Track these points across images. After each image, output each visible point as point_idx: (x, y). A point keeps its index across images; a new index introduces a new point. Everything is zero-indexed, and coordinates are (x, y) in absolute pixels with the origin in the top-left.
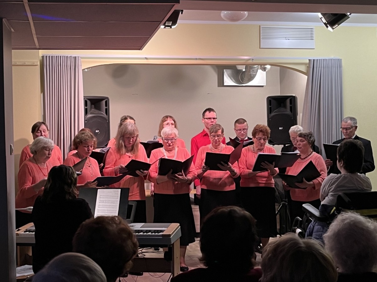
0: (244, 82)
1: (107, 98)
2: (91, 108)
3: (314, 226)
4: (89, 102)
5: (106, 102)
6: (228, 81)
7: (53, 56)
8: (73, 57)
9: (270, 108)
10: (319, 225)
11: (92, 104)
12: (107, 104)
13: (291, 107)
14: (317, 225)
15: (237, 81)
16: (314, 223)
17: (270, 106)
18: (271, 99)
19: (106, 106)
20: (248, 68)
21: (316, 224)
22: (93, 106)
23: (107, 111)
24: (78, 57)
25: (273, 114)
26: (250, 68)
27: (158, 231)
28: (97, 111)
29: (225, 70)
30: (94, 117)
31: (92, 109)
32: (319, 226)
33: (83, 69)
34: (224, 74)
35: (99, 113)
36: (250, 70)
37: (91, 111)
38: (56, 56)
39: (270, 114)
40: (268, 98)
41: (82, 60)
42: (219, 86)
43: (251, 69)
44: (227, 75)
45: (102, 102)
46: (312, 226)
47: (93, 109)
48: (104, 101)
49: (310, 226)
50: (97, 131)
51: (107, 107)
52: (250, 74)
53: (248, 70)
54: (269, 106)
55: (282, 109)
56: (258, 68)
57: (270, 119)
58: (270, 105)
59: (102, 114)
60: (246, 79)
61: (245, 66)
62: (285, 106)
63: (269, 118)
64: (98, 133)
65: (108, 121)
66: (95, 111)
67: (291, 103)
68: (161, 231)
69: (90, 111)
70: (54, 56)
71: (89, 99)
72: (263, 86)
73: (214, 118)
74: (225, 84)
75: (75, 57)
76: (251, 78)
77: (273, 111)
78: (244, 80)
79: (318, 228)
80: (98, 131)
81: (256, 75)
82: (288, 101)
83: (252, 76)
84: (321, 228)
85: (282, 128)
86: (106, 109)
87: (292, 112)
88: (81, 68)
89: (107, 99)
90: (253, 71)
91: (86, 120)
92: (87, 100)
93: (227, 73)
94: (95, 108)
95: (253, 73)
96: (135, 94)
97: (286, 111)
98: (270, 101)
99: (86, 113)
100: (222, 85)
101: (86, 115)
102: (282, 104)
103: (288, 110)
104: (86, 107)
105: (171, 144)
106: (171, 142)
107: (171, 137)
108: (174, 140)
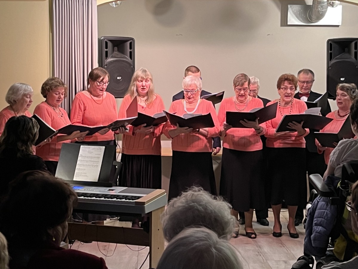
0: (314, 21)
1: (132, 39)
2: (113, 50)
3: (318, 202)
4: (110, 44)
5: (131, 43)
6: (292, 19)
9: (331, 54)
10: (323, 201)
11: (114, 46)
12: (132, 46)
13: (356, 53)
15: (304, 19)
17: (331, 52)
18: (331, 43)
19: (131, 48)
20: (316, 4)
21: (321, 200)
22: (116, 48)
23: (132, 55)
25: (333, 61)
28: (120, 55)
29: (289, 6)
30: (115, 61)
33: (98, 4)
34: (288, 10)
35: (122, 56)
36: (318, 6)
37: (113, 55)
39: (330, 60)
40: (329, 41)
42: (281, 26)
43: (319, 4)
44: (291, 11)
45: (126, 43)
46: (316, 201)
47: (116, 51)
48: (128, 43)
49: (315, 202)
50: (118, 78)
51: (132, 49)
52: (319, 11)
53: (316, 6)
54: (330, 52)
55: (346, 55)
57: (330, 67)
58: (331, 50)
59: (126, 58)
60: (314, 17)
62: (349, 52)
63: (329, 66)
64: (120, 80)
65: (132, 67)
66: (118, 55)
67: (356, 48)
69: (112, 54)
72: (338, 26)
74: (289, 23)
76: (320, 16)
77: (333, 58)
78: (313, 19)
79: (322, 204)
80: (120, 78)
81: (325, 12)
82: (353, 44)
83: (321, 13)
85: (344, 79)
86: (131, 52)
87: (356, 60)
88: (96, 3)
89: (132, 41)
91: (106, 65)
92: (107, 41)
93: (292, 9)
94: (119, 51)
95: (322, 10)
96: (180, 35)
97: (350, 58)
98: (331, 45)
99: (107, 56)
100: (286, 24)
101: (106, 59)
102: (346, 49)
103: (352, 57)
104: (105, 50)
105: (191, 96)
106: (192, 94)
107: (190, 88)
108: (194, 92)
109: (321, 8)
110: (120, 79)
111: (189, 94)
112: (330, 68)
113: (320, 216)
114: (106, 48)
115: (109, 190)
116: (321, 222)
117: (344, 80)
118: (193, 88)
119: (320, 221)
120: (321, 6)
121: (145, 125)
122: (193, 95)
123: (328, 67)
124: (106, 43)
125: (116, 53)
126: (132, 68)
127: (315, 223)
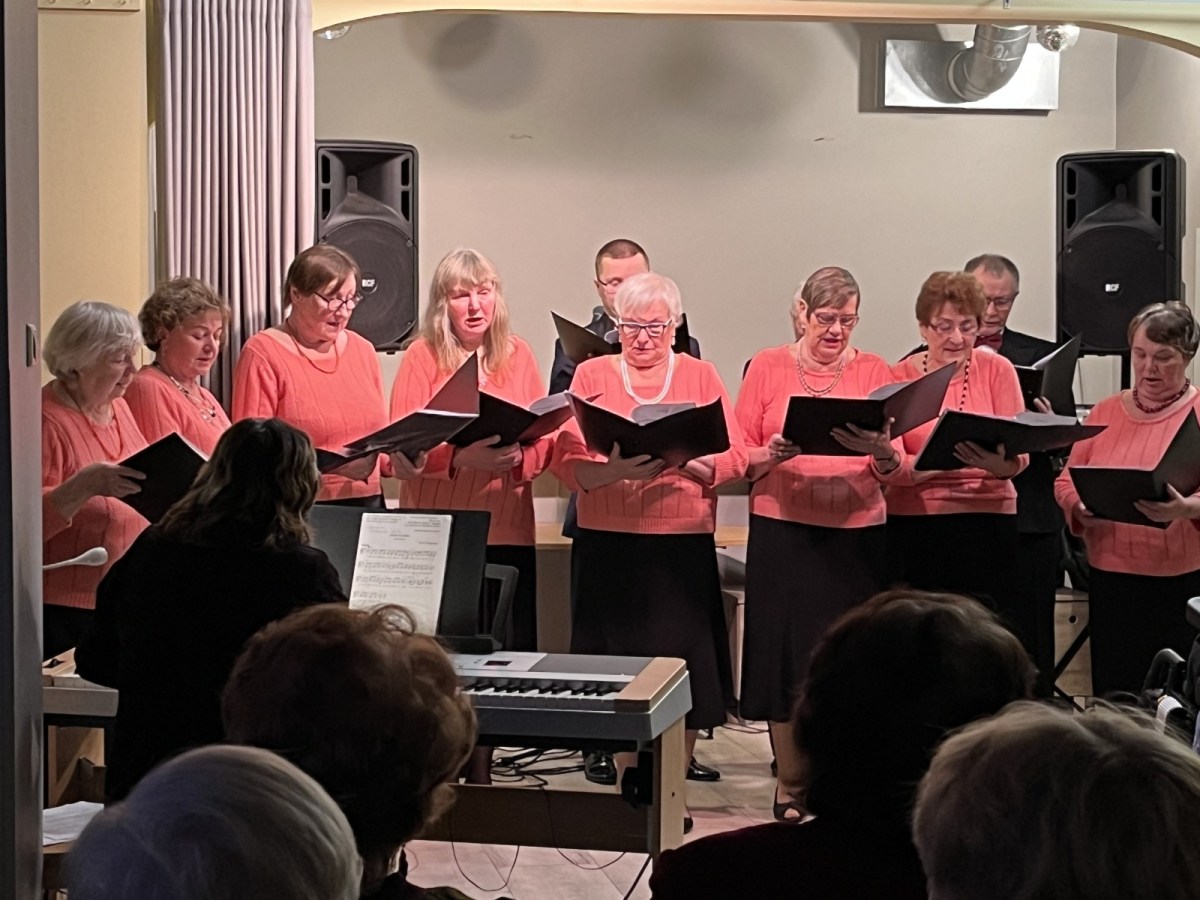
0: (968, 95)
1: (411, 150)
2: (345, 188)
4: (336, 165)
5: (405, 165)
6: (902, 88)
9: (1071, 203)
11: (349, 171)
12: (408, 174)
13: (1156, 201)
15: (940, 89)
17: (1072, 197)
18: (1074, 167)
19: (405, 181)
20: (988, 37)
22: (353, 180)
23: (408, 204)
25: (1080, 228)
26: (993, 37)
28: (368, 202)
29: (889, 44)
30: (356, 223)
31: (349, 194)
33: (315, 29)
34: (888, 58)
35: (378, 209)
36: (993, 45)
37: (346, 202)
39: (1069, 226)
40: (1064, 160)
42: (862, 109)
43: (1000, 38)
44: (897, 62)
45: (389, 165)
47: (352, 191)
48: (397, 163)
50: (365, 283)
51: (410, 185)
52: (996, 63)
53: (987, 44)
54: (1067, 196)
55: (1120, 208)
56: (1028, 37)
57: (1069, 246)
58: (1071, 190)
59: (389, 214)
60: (975, 79)
61: (975, 26)
62: (1132, 197)
63: (1066, 244)
64: (371, 289)
65: (409, 244)
66: (360, 202)
67: (1156, 185)
68: (613, 687)
69: (342, 199)
71: (338, 154)
72: (1044, 113)
74: (888, 102)
76: (997, 78)
77: (1081, 218)
78: (970, 88)
80: (372, 282)
81: (1016, 64)
82: (1146, 174)
83: (1003, 69)
85: (1117, 287)
86: (405, 195)
87: (1159, 224)
89: (409, 155)
90: (1007, 47)
92: (329, 156)
93: (899, 55)
94: (362, 188)
95: (1007, 57)
96: (524, 136)
97: (1137, 217)
98: (1071, 174)
99: (327, 207)
100: (876, 105)
101: (324, 218)
102: (1120, 189)
103: (1142, 213)
104: (323, 185)
105: (647, 342)
106: (650, 337)
107: (649, 317)
108: (660, 329)
109: (1005, 51)
110: (371, 285)
111: (643, 335)
112: (1070, 251)
114: (327, 179)
115: (490, 663)
117: (1115, 289)
118: (655, 317)
120: (1005, 45)
121: (497, 439)
122: (656, 340)
123: (1063, 249)
124: (325, 162)
125: (353, 195)
126: (409, 248)
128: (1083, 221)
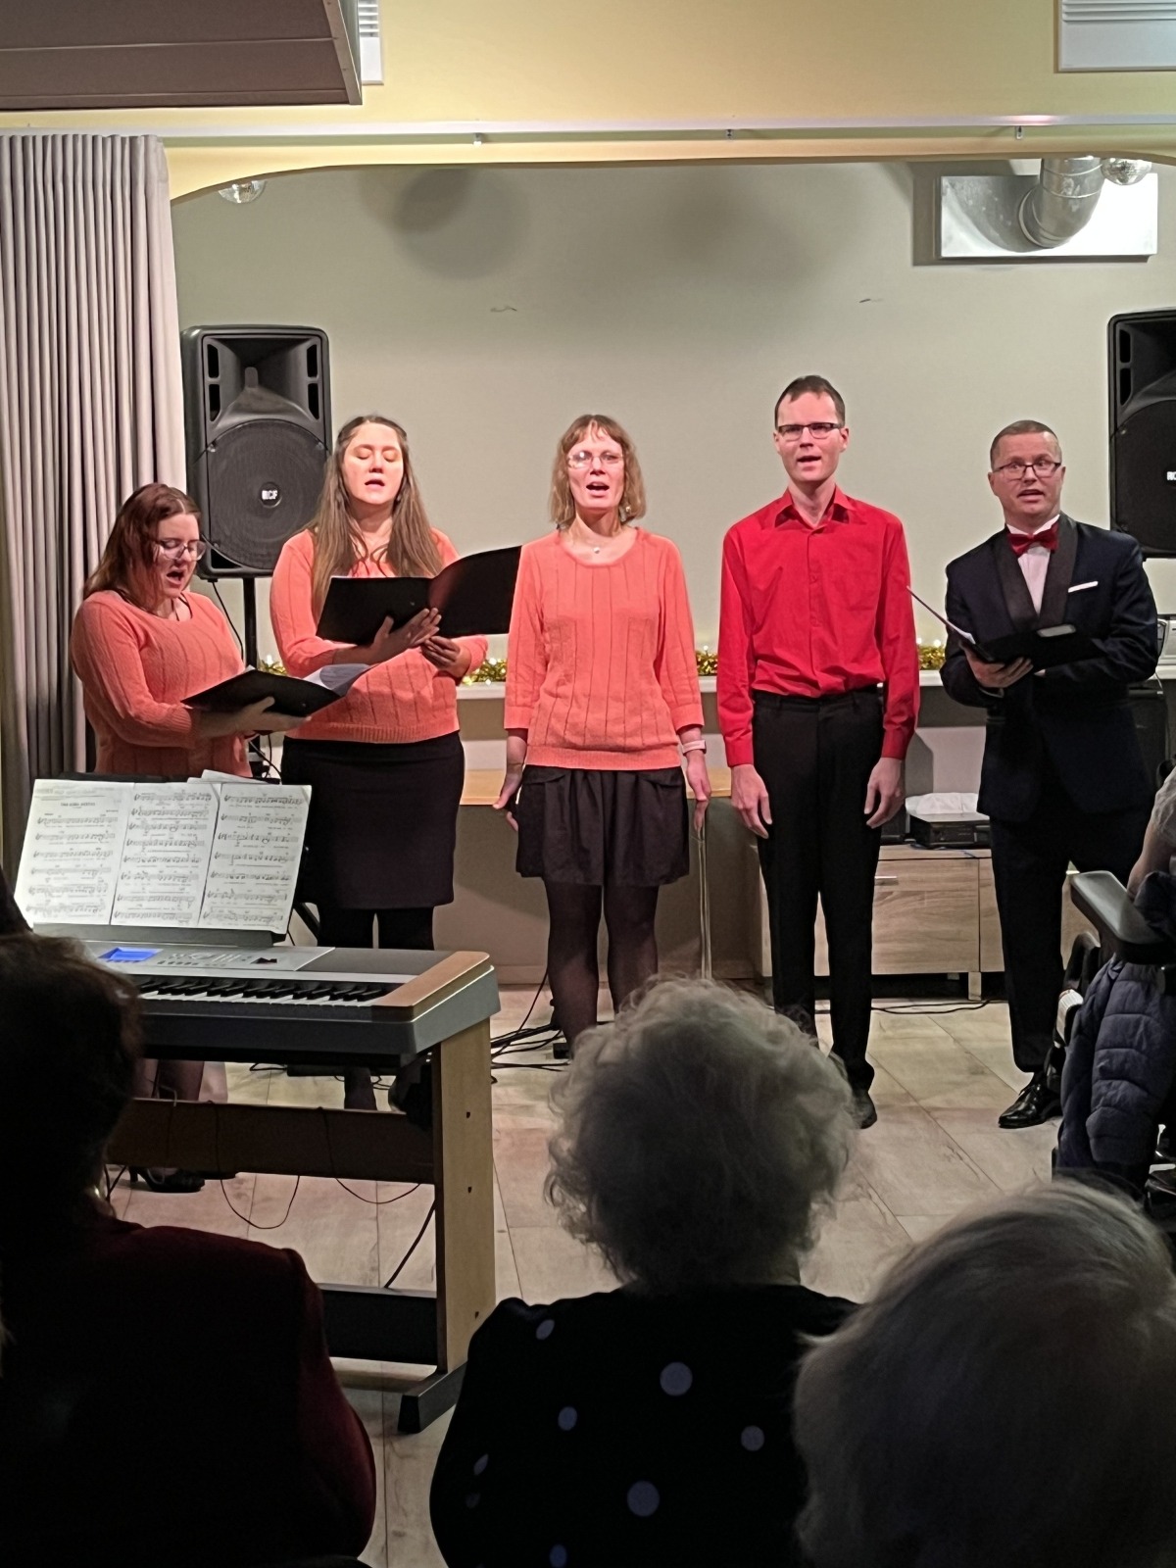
0: (1045, 242)
1: (318, 334)
2: (241, 383)
3: (1112, 982)
4: (226, 356)
5: (312, 352)
6: (960, 236)
7: (30, 134)
8: (123, 140)
9: (1125, 373)
10: (1133, 980)
11: (244, 363)
12: (316, 362)
14: (1127, 979)
15: (1009, 235)
16: (1117, 968)
17: (1125, 365)
18: (1126, 329)
19: (312, 372)
20: (1056, 171)
21: (1123, 973)
22: (251, 373)
23: (317, 399)
24: (146, 137)
25: (1135, 405)
26: (1061, 171)
27: (370, 986)
28: (271, 399)
29: (945, 181)
30: (252, 425)
31: (248, 389)
32: (1131, 984)
33: (173, 196)
34: (943, 198)
35: (280, 406)
36: (1061, 180)
37: (242, 399)
38: (44, 139)
39: (1123, 402)
40: (1117, 320)
41: (167, 151)
42: (916, 263)
43: (1069, 171)
44: (954, 204)
45: (292, 352)
46: (1105, 977)
47: (250, 386)
48: (302, 350)
49: (1099, 982)
51: (318, 376)
52: (1066, 200)
53: (1055, 178)
54: (1120, 365)
57: (1123, 427)
58: (1125, 358)
59: (294, 411)
60: (1046, 224)
61: (1040, 160)
63: (1119, 424)
64: (273, 501)
65: (320, 446)
66: (261, 399)
69: (237, 395)
70: (34, 138)
71: (224, 341)
72: (1143, 259)
73: (817, 426)
74: (945, 253)
75: (133, 140)
76: (1071, 221)
77: (1136, 392)
78: (1042, 232)
79: (1129, 992)
80: (275, 493)
81: (1093, 201)
83: (1075, 208)
84: (1136, 995)
86: (313, 388)
88: (166, 191)
89: (316, 341)
90: (1078, 181)
91: (214, 443)
92: (216, 344)
93: (958, 194)
94: (263, 382)
95: (1080, 194)
96: (507, 308)
98: (1124, 336)
99: (215, 406)
100: (934, 257)
101: (213, 419)
104: (209, 380)
109: (1076, 185)
110: (274, 497)
112: (1124, 432)
113: (1119, 1039)
114: (214, 372)
115: (261, 961)
116: (1125, 1061)
119: (1121, 1058)
120: (1073, 178)
123: (1116, 429)
124: (212, 351)
125: (253, 390)
126: (319, 452)
127: (1101, 1068)
128: (1139, 394)
